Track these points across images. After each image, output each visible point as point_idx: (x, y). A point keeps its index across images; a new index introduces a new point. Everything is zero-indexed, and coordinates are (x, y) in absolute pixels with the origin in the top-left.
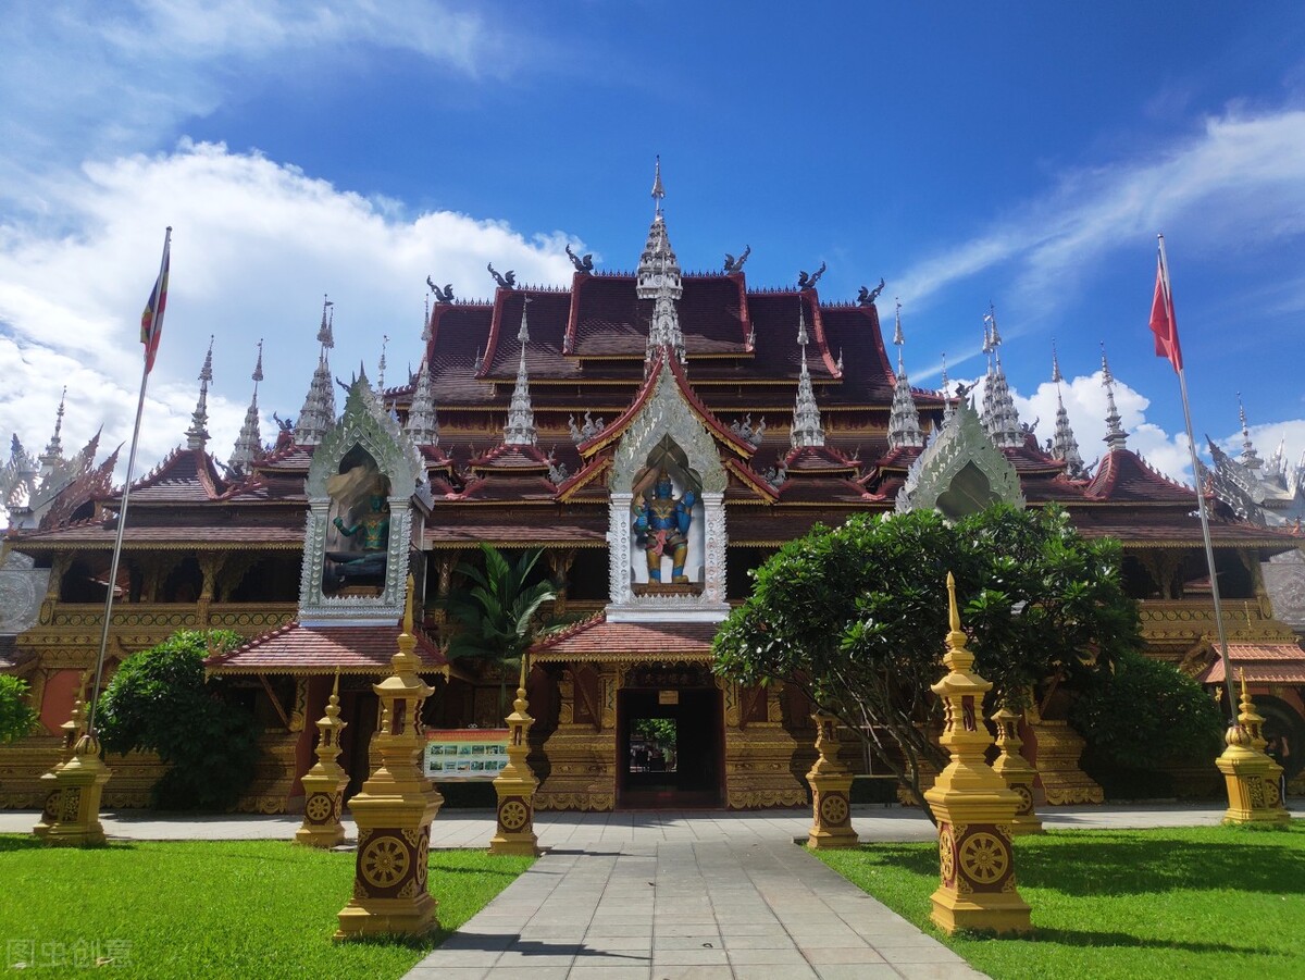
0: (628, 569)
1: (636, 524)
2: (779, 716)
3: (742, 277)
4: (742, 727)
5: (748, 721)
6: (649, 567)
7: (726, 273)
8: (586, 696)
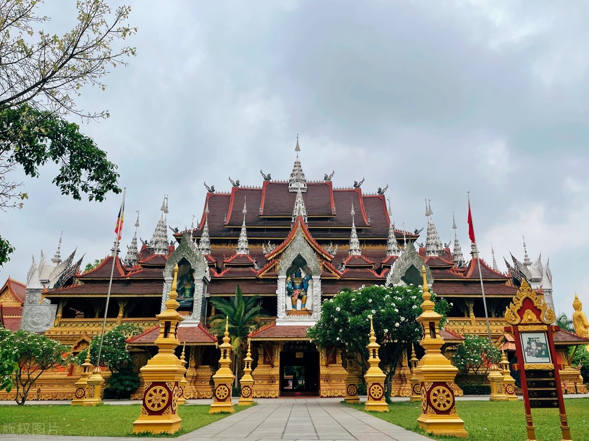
0: (284, 305)
1: (288, 287)
2: (341, 361)
3: (331, 183)
4: (327, 366)
5: (329, 363)
6: (292, 304)
7: (324, 181)
8: (268, 354)
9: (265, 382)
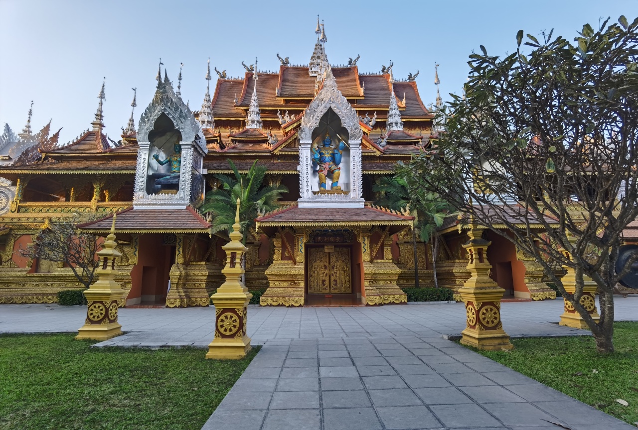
0: (309, 181)
2: (391, 257)
3: (356, 68)
4: (371, 261)
5: (374, 259)
7: (349, 66)
8: (288, 246)
9: (285, 284)
